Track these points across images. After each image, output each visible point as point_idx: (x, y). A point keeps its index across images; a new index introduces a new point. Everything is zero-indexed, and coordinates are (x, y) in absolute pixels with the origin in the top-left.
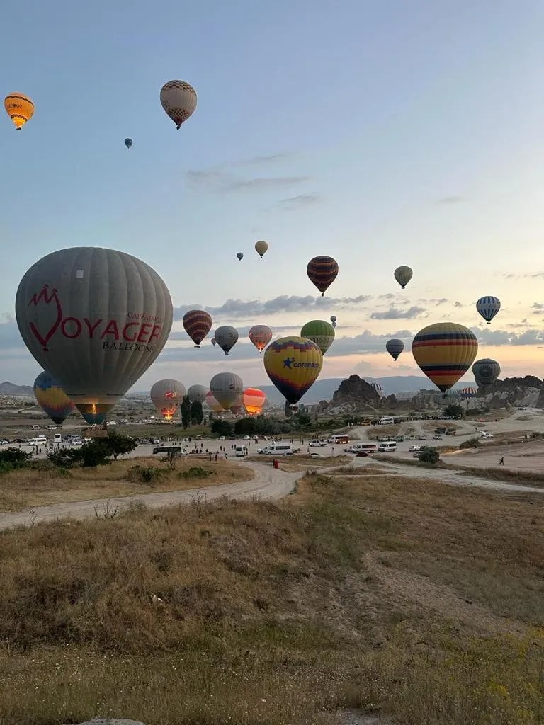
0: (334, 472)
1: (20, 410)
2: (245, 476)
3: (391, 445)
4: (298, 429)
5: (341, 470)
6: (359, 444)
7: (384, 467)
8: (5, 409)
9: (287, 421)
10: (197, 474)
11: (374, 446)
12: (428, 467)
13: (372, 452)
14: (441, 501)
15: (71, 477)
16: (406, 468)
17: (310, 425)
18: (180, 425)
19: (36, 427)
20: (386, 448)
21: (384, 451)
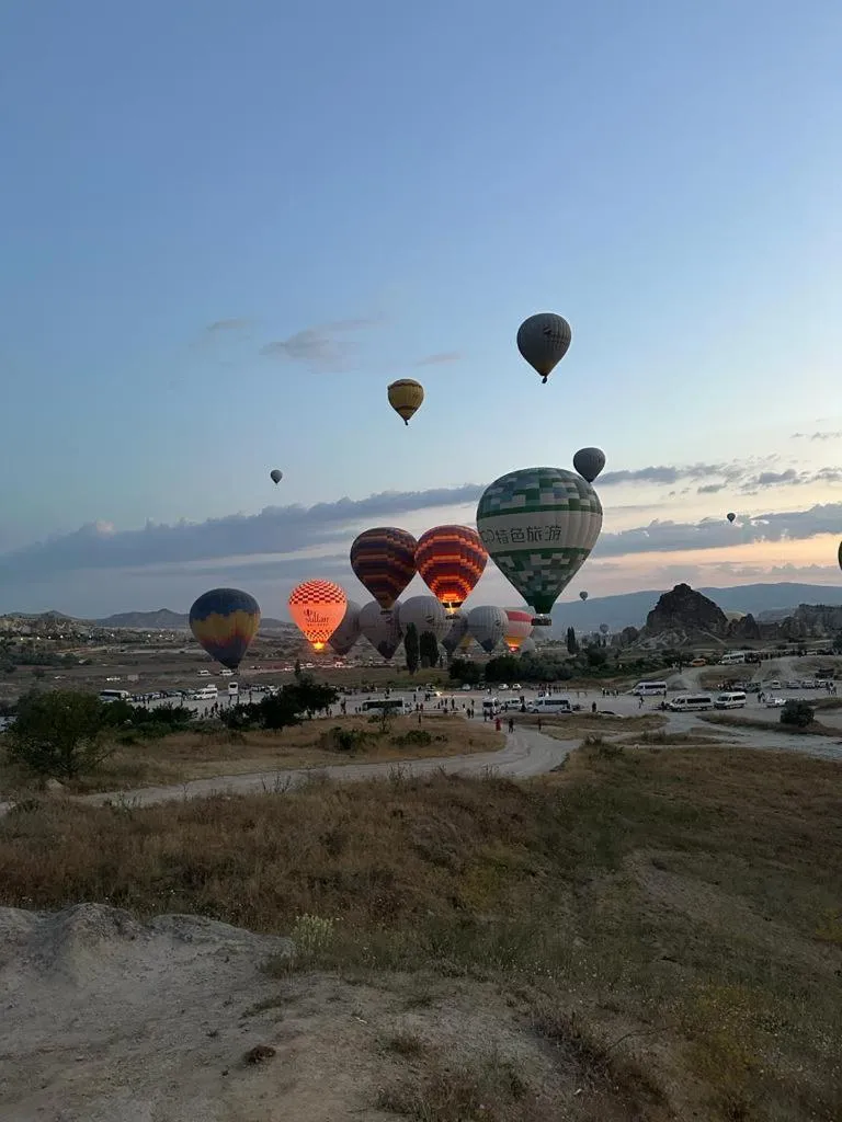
0: (632, 741)
1: (183, 650)
2: (489, 744)
3: (736, 698)
4: (586, 673)
5: (645, 739)
6: (682, 697)
7: (719, 732)
8: (163, 648)
9: (568, 661)
10: (418, 740)
11: (708, 700)
12: (793, 732)
13: (703, 709)
14: (795, 784)
15: (245, 742)
16: (756, 734)
17: (606, 667)
18: (404, 668)
19: (204, 672)
20: (727, 703)
21: (725, 708)
